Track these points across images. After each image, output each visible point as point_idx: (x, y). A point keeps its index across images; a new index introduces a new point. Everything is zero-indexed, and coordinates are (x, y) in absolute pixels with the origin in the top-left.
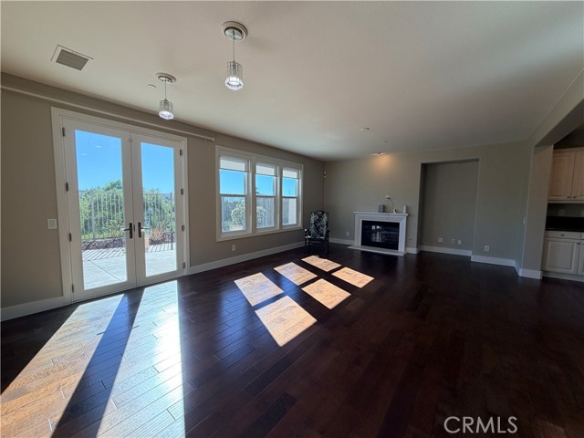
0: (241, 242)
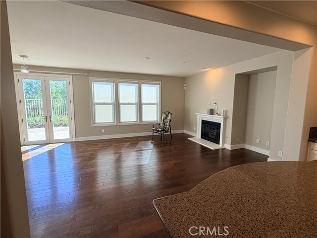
0: (107, 128)
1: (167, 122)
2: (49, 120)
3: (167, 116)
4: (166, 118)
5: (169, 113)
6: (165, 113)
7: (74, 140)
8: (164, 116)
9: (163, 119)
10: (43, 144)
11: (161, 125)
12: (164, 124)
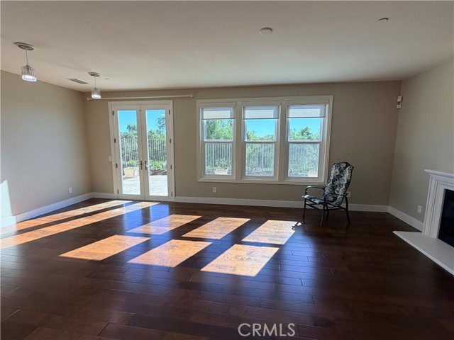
1: (340, 185)
2: (144, 167)
3: (341, 172)
4: (339, 177)
5: (348, 165)
6: (338, 165)
7: (173, 199)
8: (334, 171)
9: (332, 178)
10: (135, 200)
11: (327, 191)
12: (333, 188)
